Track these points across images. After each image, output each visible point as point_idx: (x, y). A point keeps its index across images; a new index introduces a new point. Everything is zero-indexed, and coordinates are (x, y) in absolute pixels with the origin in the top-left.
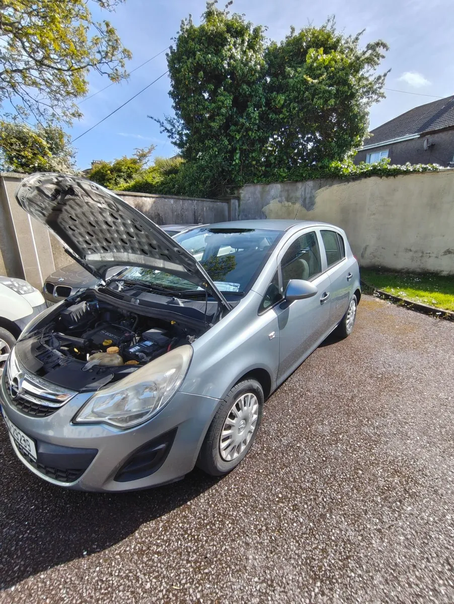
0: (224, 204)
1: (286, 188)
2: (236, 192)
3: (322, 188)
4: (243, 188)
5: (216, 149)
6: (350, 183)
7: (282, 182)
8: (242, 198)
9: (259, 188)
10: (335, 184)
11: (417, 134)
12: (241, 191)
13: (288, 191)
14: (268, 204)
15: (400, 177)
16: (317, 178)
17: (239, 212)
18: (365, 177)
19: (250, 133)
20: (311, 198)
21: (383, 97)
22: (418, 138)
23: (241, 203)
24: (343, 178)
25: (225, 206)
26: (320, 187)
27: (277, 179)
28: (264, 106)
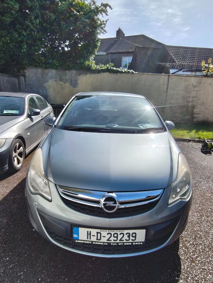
0: (16, 79)
1: (59, 73)
2: (22, 71)
3: (81, 76)
4: (27, 69)
5: (8, 38)
6: (96, 74)
7: (56, 69)
8: (27, 76)
9: (40, 70)
10: (88, 74)
11: (105, 53)
12: (26, 71)
13: (60, 75)
14: (47, 81)
15: (119, 74)
16: (78, 69)
17: (26, 85)
18: (103, 72)
19: (33, 33)
20: (75, 80)
21: (106, 32)
22: (106, 55)
23: (27, 79)
24: (92, 71)
25: (16, 80)
26: (80, 75)
27: (53, 66)
28: (40, 18)
